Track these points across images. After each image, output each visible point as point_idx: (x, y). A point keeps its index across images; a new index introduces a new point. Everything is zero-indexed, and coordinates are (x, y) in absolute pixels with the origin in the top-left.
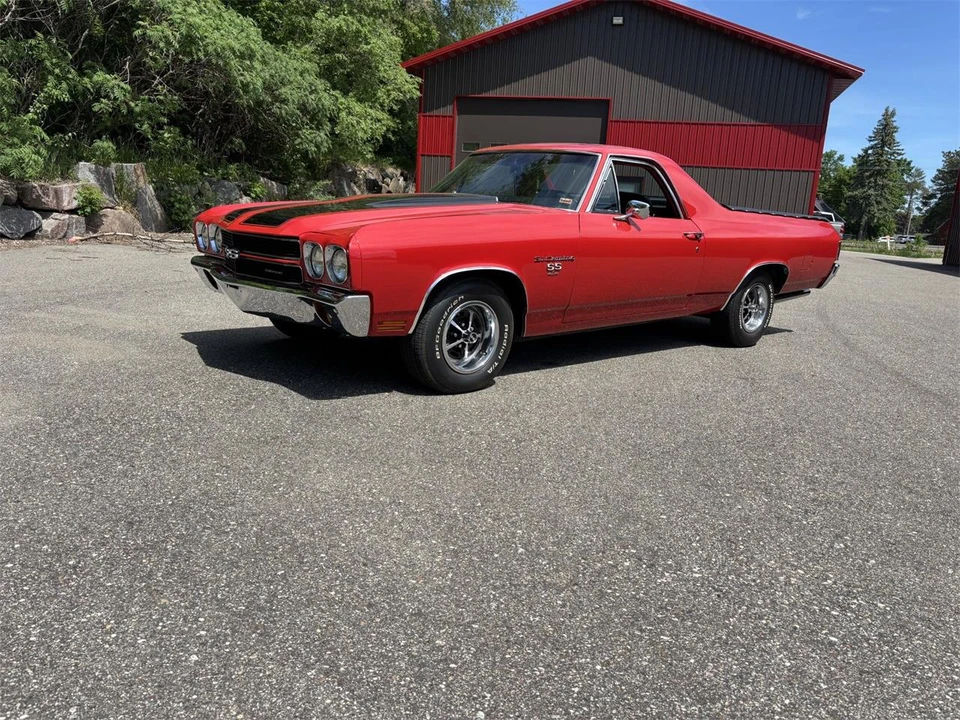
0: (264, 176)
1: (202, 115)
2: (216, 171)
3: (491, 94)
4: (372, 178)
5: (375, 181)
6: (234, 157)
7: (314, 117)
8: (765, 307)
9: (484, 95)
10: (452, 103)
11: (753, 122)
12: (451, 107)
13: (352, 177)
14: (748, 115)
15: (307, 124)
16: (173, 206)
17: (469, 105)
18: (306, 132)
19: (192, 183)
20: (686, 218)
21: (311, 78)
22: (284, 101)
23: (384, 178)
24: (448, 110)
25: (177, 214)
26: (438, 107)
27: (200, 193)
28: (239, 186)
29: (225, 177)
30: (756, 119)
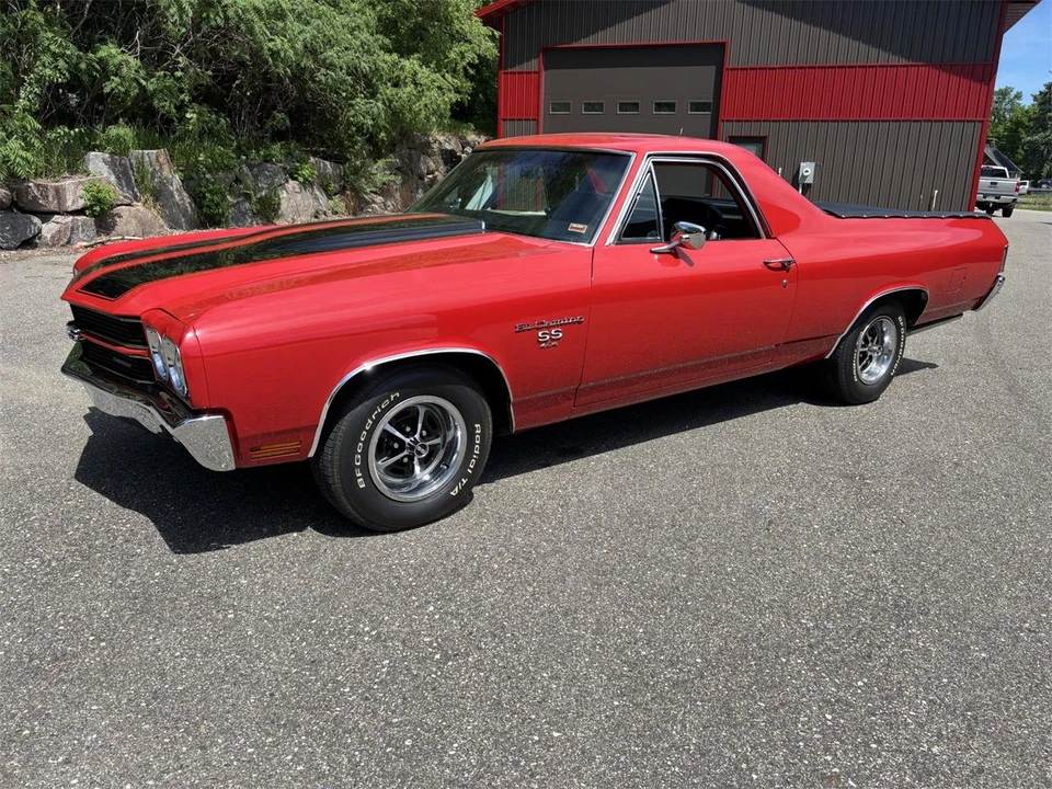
0: (315, 154)
1: (239, 87)
2: (258, 152)
3: (583, 43)
4: (449, 148)
5: (452, 152)
6: (279, 136)
7: (368, 83)
8: (893, 348)
9: (574, 45)
10: (538, 56)
11: (905, 62)
12: (537, 60)
13: (425, 148)
14: (900, 53)
15: (361, 92)
16: (205, 197)
17: (557, 57)
18: (360, 101)
19: (227, 168)
20: (768, 237)
21: (365, 36)
22: (331, 66)
23: (463, 148)
24: (533, 65)
25: (208, 206)
26: (521, 63)
27: (238, 181)
28: (284, 169)
29: (267, 159)
30: (908, 58)
